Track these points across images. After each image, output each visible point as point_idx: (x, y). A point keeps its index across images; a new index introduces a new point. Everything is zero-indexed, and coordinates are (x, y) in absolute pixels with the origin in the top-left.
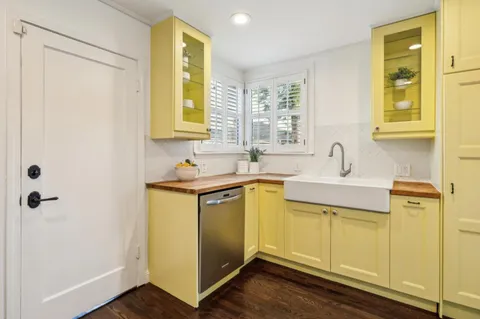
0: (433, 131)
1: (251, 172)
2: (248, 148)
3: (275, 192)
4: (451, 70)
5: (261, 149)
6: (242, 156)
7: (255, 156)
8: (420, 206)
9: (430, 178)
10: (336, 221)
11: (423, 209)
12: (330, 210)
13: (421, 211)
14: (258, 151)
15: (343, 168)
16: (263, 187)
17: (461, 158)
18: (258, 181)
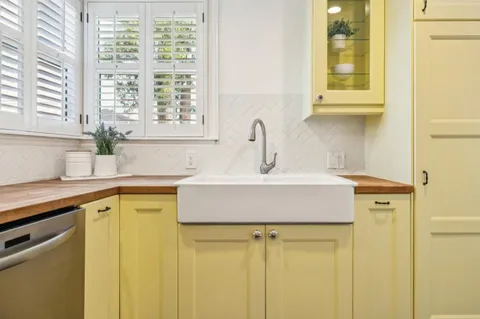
0: (382, 105)
1: (100, 174)
2: (93, 127)
3: (159, 210)
4: (421, 15)
5: (119, 129)
6: (77, 144)
7: (106, 143)
8: (390, 206)
9: (364, 168)
10: (274, 248)
11: (393, 210)
12: (264, 232)
13: (390, 214)
14: (113, 133)
15: (265, 161)
16: (129, 203)
17: (433, 137)
18: (119, 191)
